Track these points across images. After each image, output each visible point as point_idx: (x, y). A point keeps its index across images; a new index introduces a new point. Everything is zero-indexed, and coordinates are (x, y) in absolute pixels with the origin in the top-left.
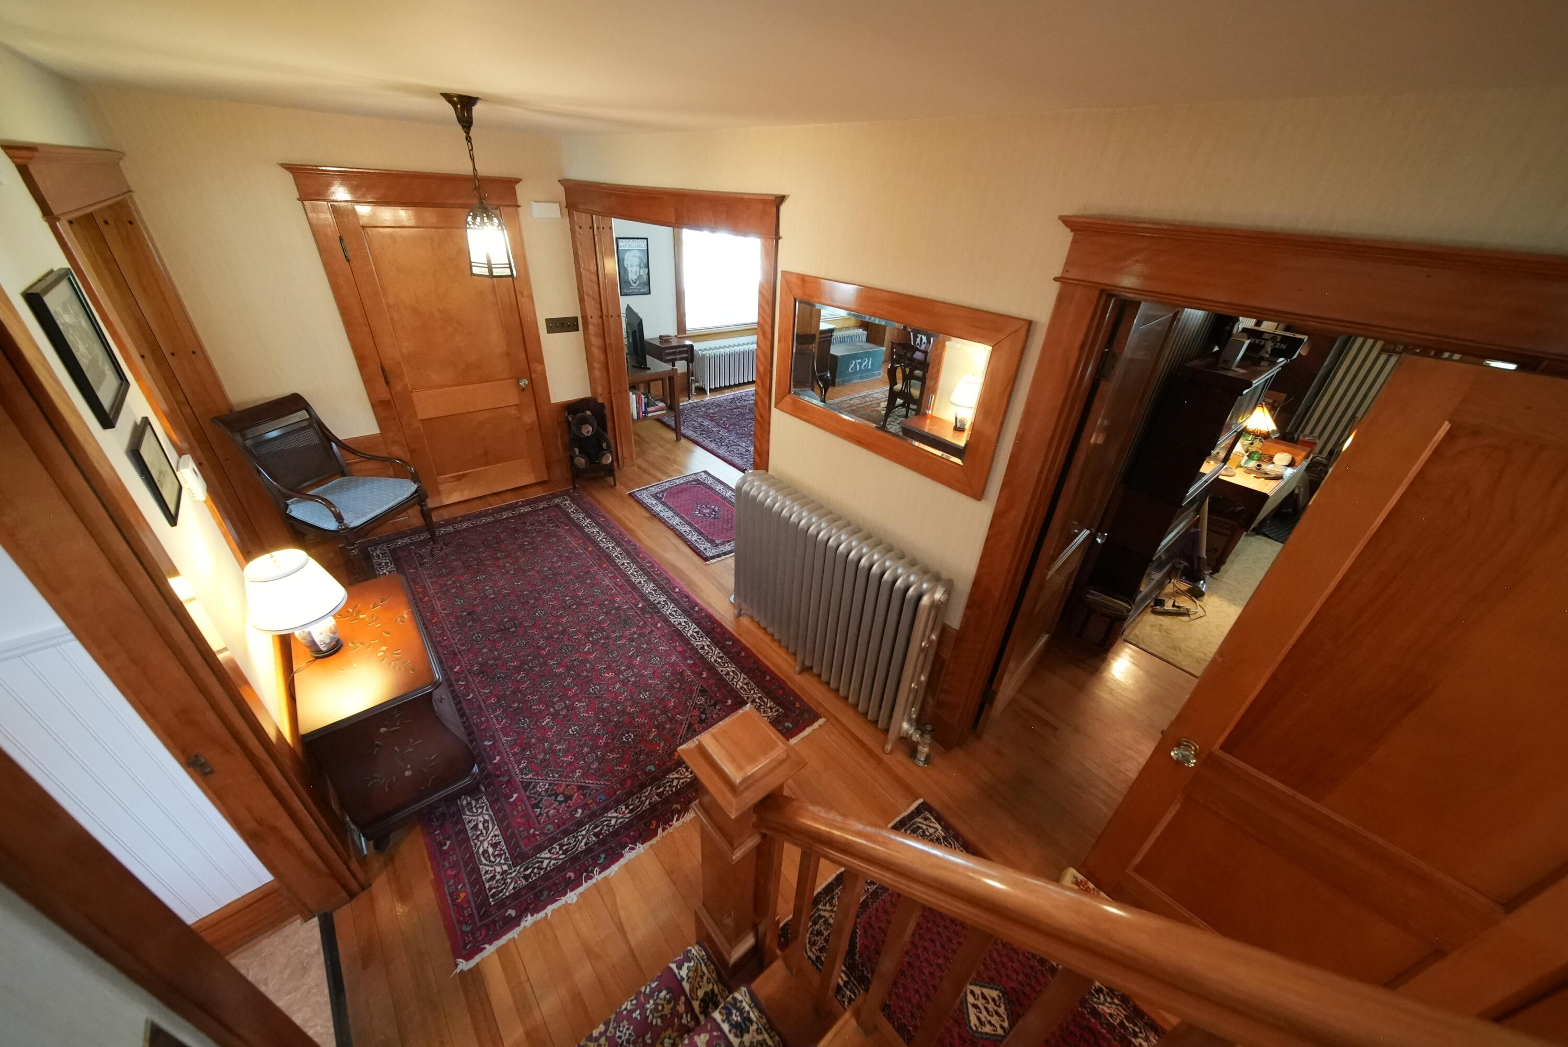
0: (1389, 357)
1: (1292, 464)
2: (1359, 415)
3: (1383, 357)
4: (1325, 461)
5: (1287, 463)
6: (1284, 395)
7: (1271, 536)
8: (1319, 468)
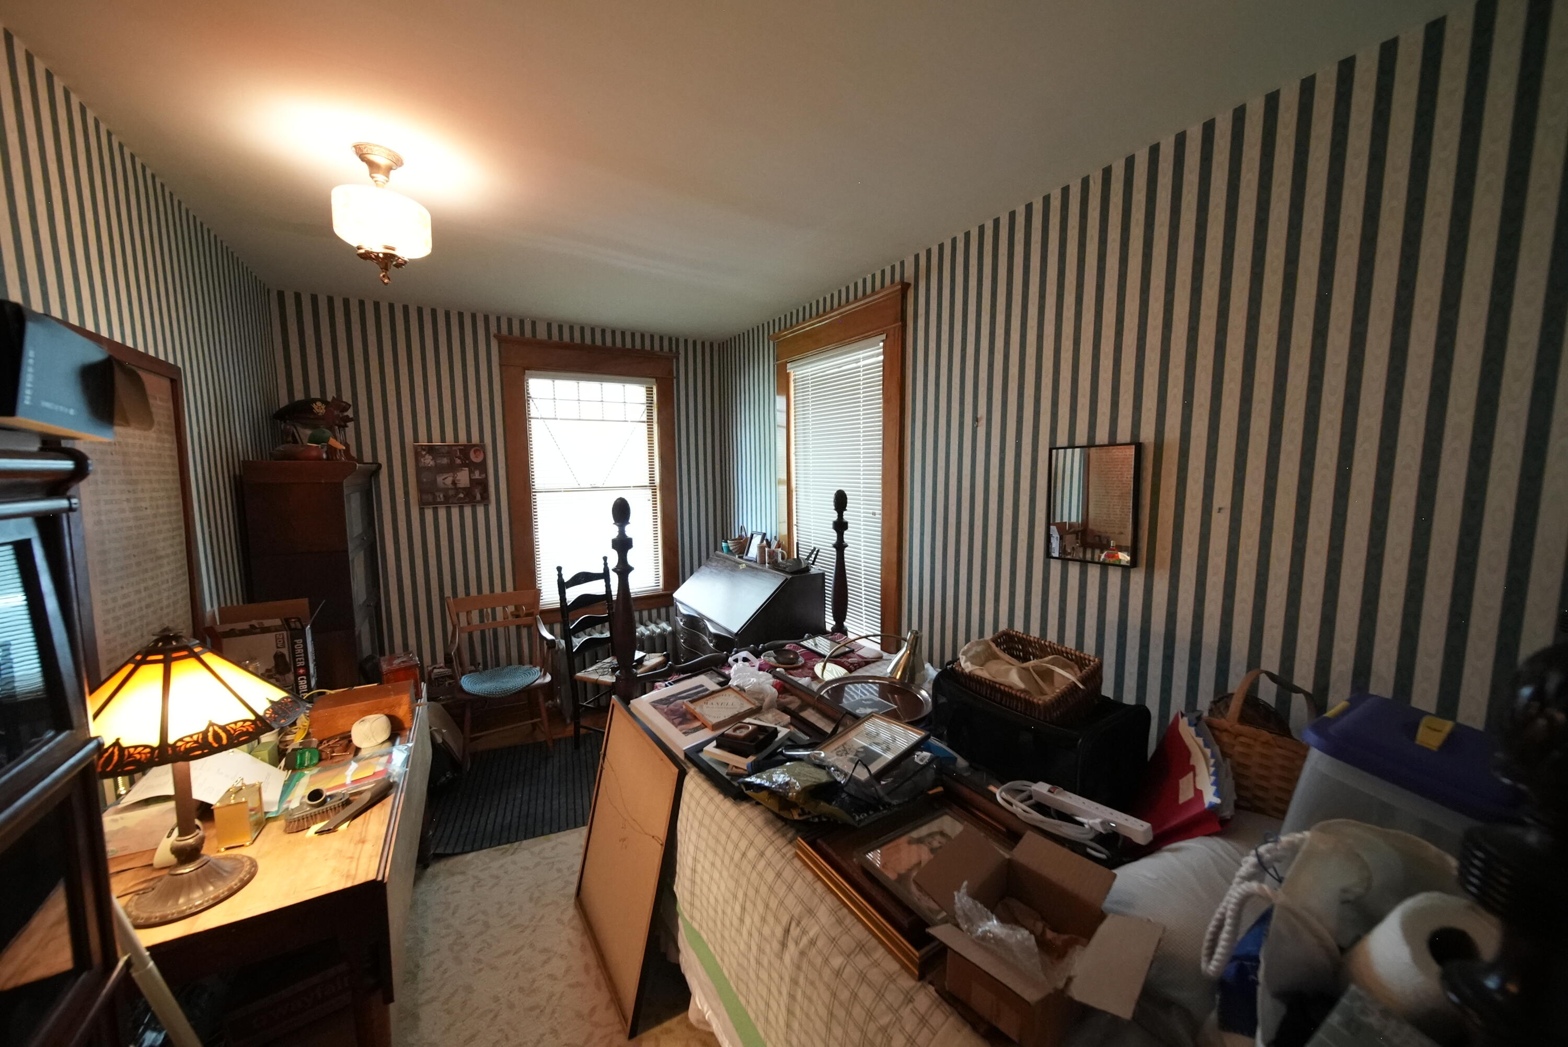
0: (435, 511)
1: (397, 731)
2: (448, 593)
3: (429, 513)
4: (447, 671)
5: (386, 736)
6: (305, 601)
7: (449, 851)
8: (447, 683)
